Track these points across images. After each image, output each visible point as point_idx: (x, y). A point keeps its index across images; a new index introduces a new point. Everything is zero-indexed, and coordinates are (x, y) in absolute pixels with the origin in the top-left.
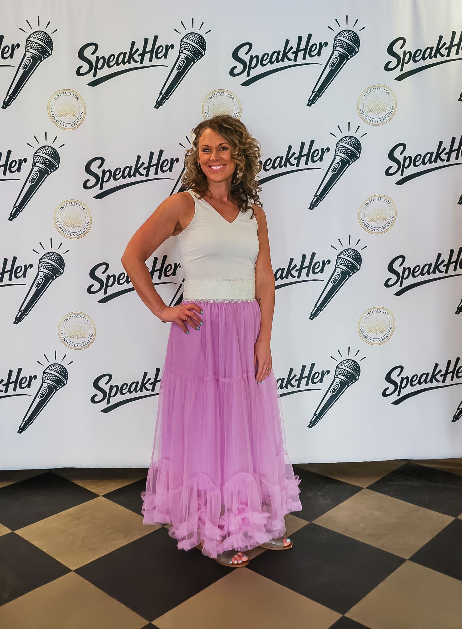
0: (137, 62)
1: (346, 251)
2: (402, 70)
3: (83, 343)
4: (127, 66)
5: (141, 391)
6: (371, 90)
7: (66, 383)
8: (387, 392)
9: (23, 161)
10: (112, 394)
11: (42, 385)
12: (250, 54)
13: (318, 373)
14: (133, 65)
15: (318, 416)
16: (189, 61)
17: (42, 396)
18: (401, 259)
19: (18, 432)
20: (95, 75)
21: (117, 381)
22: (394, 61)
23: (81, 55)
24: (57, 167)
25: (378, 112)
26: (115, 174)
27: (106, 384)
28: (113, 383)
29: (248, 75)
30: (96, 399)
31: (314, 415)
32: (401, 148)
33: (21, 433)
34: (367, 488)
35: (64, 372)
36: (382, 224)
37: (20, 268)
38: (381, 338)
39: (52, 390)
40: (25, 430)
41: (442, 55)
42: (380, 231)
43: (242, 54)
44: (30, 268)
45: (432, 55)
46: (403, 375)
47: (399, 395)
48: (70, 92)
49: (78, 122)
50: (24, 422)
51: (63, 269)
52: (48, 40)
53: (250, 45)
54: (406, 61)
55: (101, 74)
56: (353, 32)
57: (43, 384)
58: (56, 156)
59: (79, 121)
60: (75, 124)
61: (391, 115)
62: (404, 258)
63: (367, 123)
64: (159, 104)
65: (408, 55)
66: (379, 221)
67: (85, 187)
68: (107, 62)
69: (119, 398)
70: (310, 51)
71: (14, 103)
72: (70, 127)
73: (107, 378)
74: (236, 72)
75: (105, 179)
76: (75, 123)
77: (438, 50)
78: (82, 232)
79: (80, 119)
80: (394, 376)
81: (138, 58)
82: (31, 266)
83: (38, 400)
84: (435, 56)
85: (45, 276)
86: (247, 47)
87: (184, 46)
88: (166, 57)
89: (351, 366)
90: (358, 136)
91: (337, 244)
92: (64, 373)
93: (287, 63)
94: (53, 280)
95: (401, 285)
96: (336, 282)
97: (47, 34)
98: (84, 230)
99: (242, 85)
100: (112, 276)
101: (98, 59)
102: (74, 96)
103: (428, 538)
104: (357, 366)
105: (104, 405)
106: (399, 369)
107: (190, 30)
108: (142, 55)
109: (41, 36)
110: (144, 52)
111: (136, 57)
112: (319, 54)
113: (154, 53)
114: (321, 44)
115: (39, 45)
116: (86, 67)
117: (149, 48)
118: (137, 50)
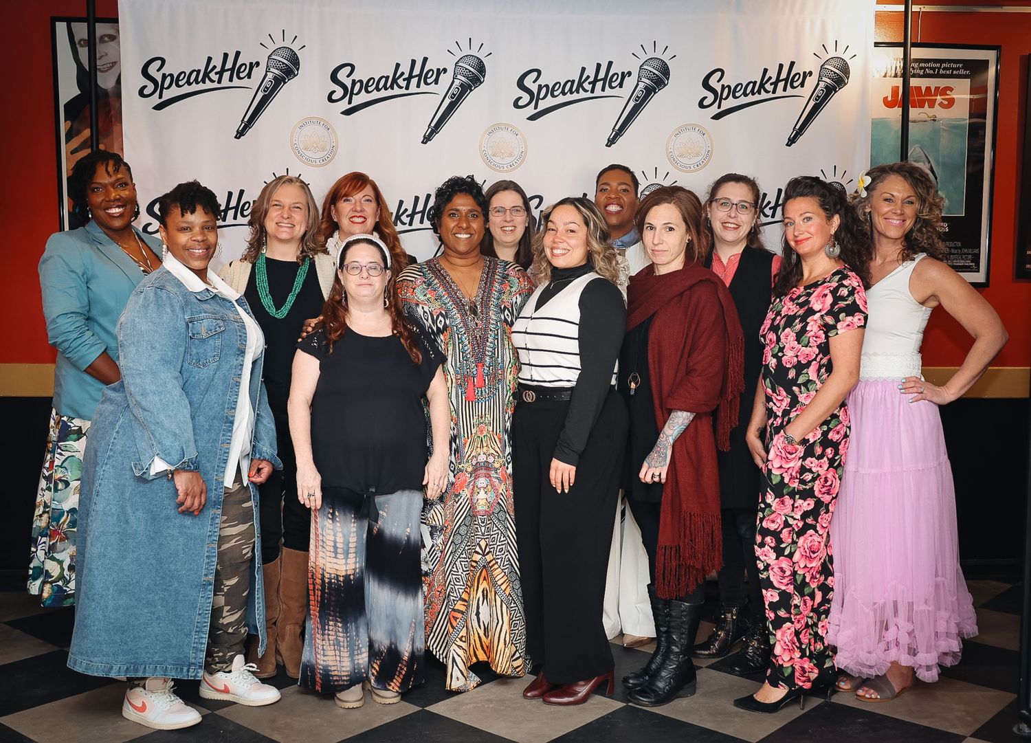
0: (401, 88)
2: (719, 107)
4: (390, 93)
6: (683, 130)
12: (538, 82)
14: (397, 91)
16: (465, 89)
20: (350, 102)
22: (711, 97)
23: (334, 77)
25: (691, 157)
29: (536, 107)
41: (767, 92)
43: (528, 82)
45: (755, 91)
48: (319, 121)
49: (327, 157)
52: (294, 59)
53: (539, 72)
54: (724, 97)
55: (357, 100)
56: (662, 60)
61: (706, 160)
63: (676, 168)
64: (427, 139)
65: (727, 90)
68: (365, 87)
70: (611, 81)
71: (250, 132)
72: (318, 163)
74: (520, 103)
76: (323, 158)
77: (762, 86)
79: (330, 154)
81: (404, 84)
84: (759, 92)
86: (535, 74)
87: (458, 69)
88: (436, 83)
93: (582, 94)
97: (293, 51)
99: (528, 119)
101: (354, 83)
102: (324, 126)
107: (466, 52)
108: (408, 80)
109: (286, 53)
110: (411, 76)
111: (400, 82)
112: (621, 85)
113: (423, 77)
114: (623, 73)
115: (283, 63)
116: (339, 92)
117: (417, 71)
118: (403, 74)
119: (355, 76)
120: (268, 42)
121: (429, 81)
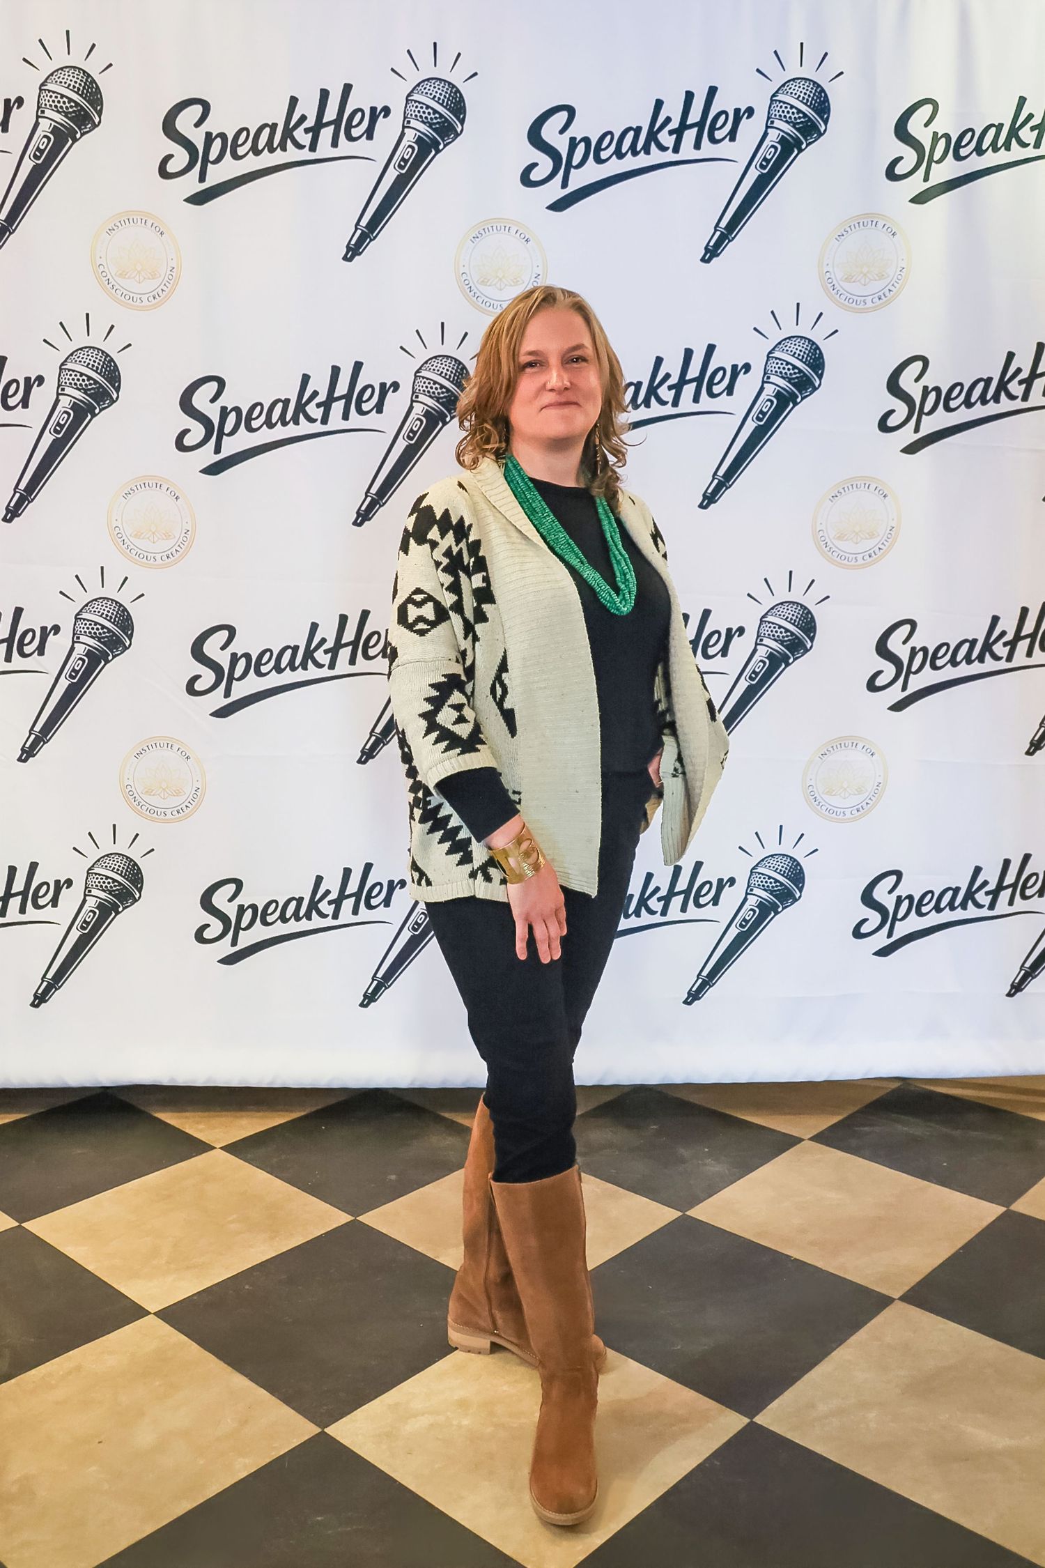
0: (302, 147)
1: (780, 606)
2: (926, 179)
3: (177, 808)
4: (279, 158)
5: (309, 918)
6: (852, 227)
7: (139, 898)
8: (864, 930)
9: (34, 383)
10: (244, 924)
11: (84, 901)
12: (570, 133)
13: (710, 883)
14: (292, 154)
15: (708, 980)
16: (426, 148)
17: (84, 925)
18: (907, 628)
19: (33, 1005)
20: (202, 178)
21: (253, 895)
22: (910, 156)
23: (169, 128)
24: (115, 397)
25: (867, 280)
26: (249, 418)
27: (230, 900)
28: (243, 899)
29: (565, 184)
30: (207, 934)
31: (698, 976)
32: (918, 365)
33: (37, 1006)
34: (811, 1139)
35: (133, 872)
36: (868, 545)
37: (30, 634)
38: (855, 808)
39: (106, 912)
40: (46, 1001)
41: (1024, 145)
42: (860, 561)
43: (550, 132)
44: (54, 634)
45: (1000, 144)
46: (902, 891)
47: (890, 935)
48: (144, 218)
49: (162, 290)
50: (45, 984)
51: (130, 637)
52: (92, 90)
53: (571, 111)
54: (937, 156)
55: (217, 174)
56: (815, 83)
57: (87, 898)
58: (112, 373)
59: (165, 288)
60: (157, 296)
61: (897, 287)
62: (913, 624)
63: (839, 305)
64: (353, 251)
65: (943, 143)
66: (859, 539)
67: (180, 445)
68: (231, 147)
69: (259, 933)
70: (713, 129)
71: (13, 240)
72: (145, 302)
73: (232, 887)
74: (535, 176)
75: (227, 429)
76: (155, 293)
77: (1014, 132)
78: (174, 553)
79: (167, 284)
80: (880, 894)
81: (305, 139)
82: (56, 629)
83: (75, 935)
84: (1007, 146)
85: (89, 654)
86: (564, 115)
87: (412, 108)
88: (370, 137)
89: (783, 869)
90: (817, 336)
91: (761, 591)
92: (135, 875)
93: (656, 156)
94: (107, 662)
95: (904, 688)
96: (755, 678)
97: (89, 76)
98: (178, 549)
99: (550, 208)
100: (243, 655)
101: (209, 138)
102: (154, 227)
103: (944, 1252)
104: (797, 869)
105: (225, 948)
106: (894, 878)
107: (428, 71)
108: (315, 131)
109: (75, 79)
110: (319, 125)
111: (299, 134)
112: (732, 135)
113: (343, 126)
114: (737, 111)
115: (70, 100)
116: (181, 157)
117: (331, 114)
118: (303, 118)
119: (211, 125)
120: (37, 55)
121: (355, 132)
